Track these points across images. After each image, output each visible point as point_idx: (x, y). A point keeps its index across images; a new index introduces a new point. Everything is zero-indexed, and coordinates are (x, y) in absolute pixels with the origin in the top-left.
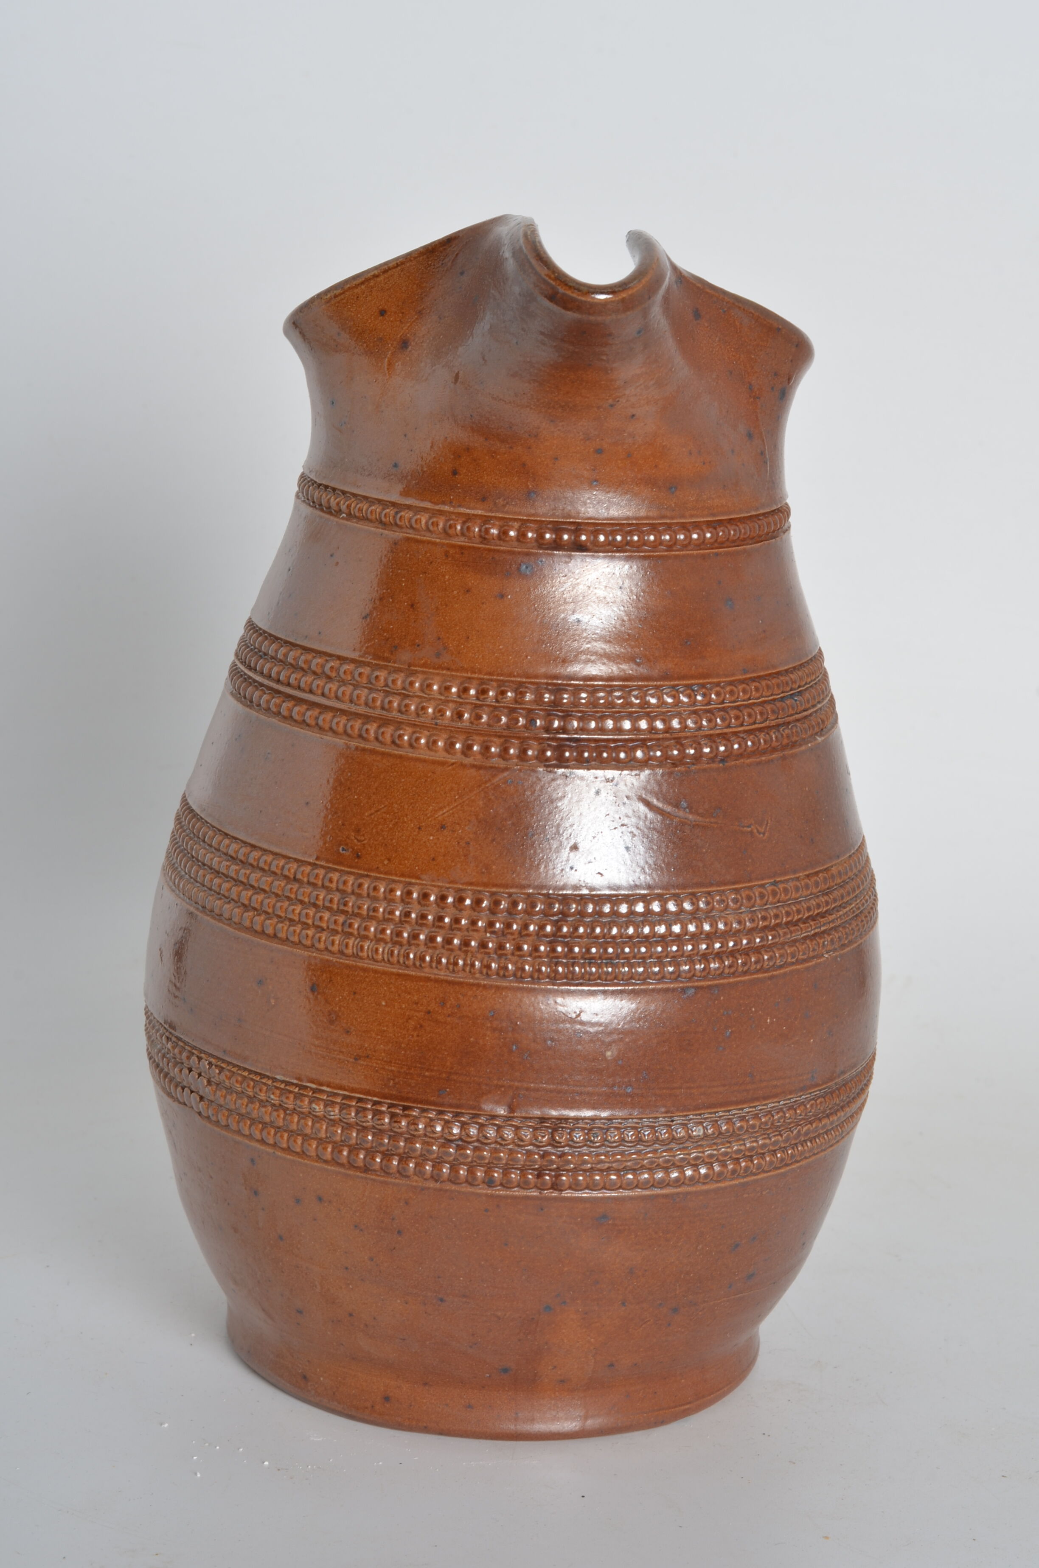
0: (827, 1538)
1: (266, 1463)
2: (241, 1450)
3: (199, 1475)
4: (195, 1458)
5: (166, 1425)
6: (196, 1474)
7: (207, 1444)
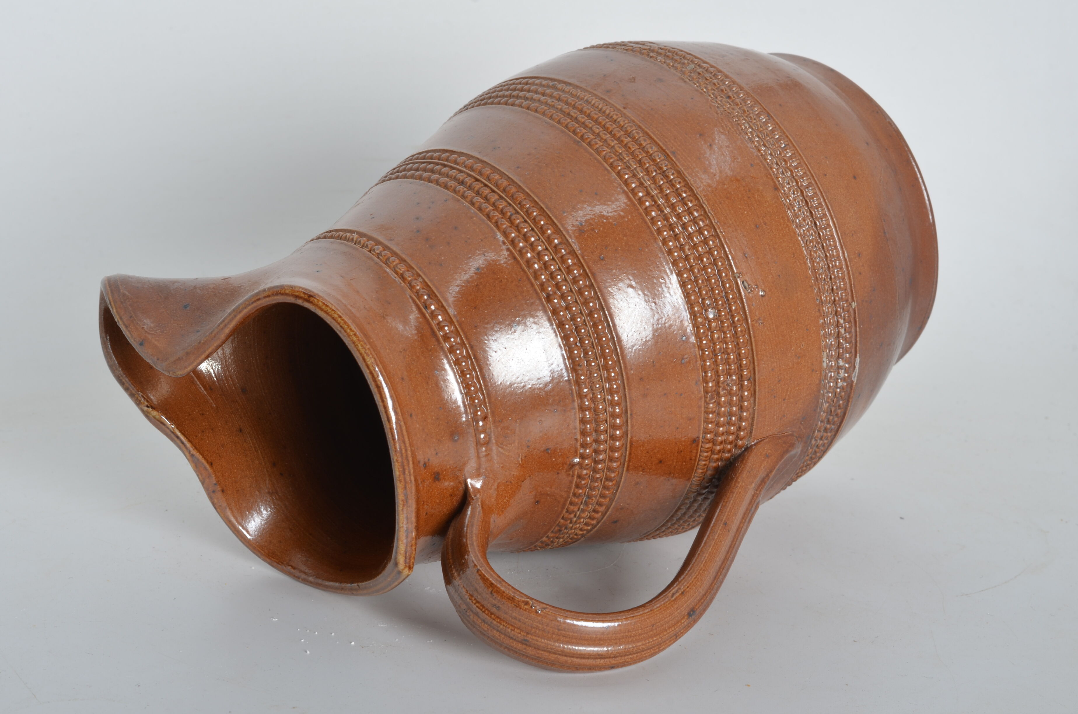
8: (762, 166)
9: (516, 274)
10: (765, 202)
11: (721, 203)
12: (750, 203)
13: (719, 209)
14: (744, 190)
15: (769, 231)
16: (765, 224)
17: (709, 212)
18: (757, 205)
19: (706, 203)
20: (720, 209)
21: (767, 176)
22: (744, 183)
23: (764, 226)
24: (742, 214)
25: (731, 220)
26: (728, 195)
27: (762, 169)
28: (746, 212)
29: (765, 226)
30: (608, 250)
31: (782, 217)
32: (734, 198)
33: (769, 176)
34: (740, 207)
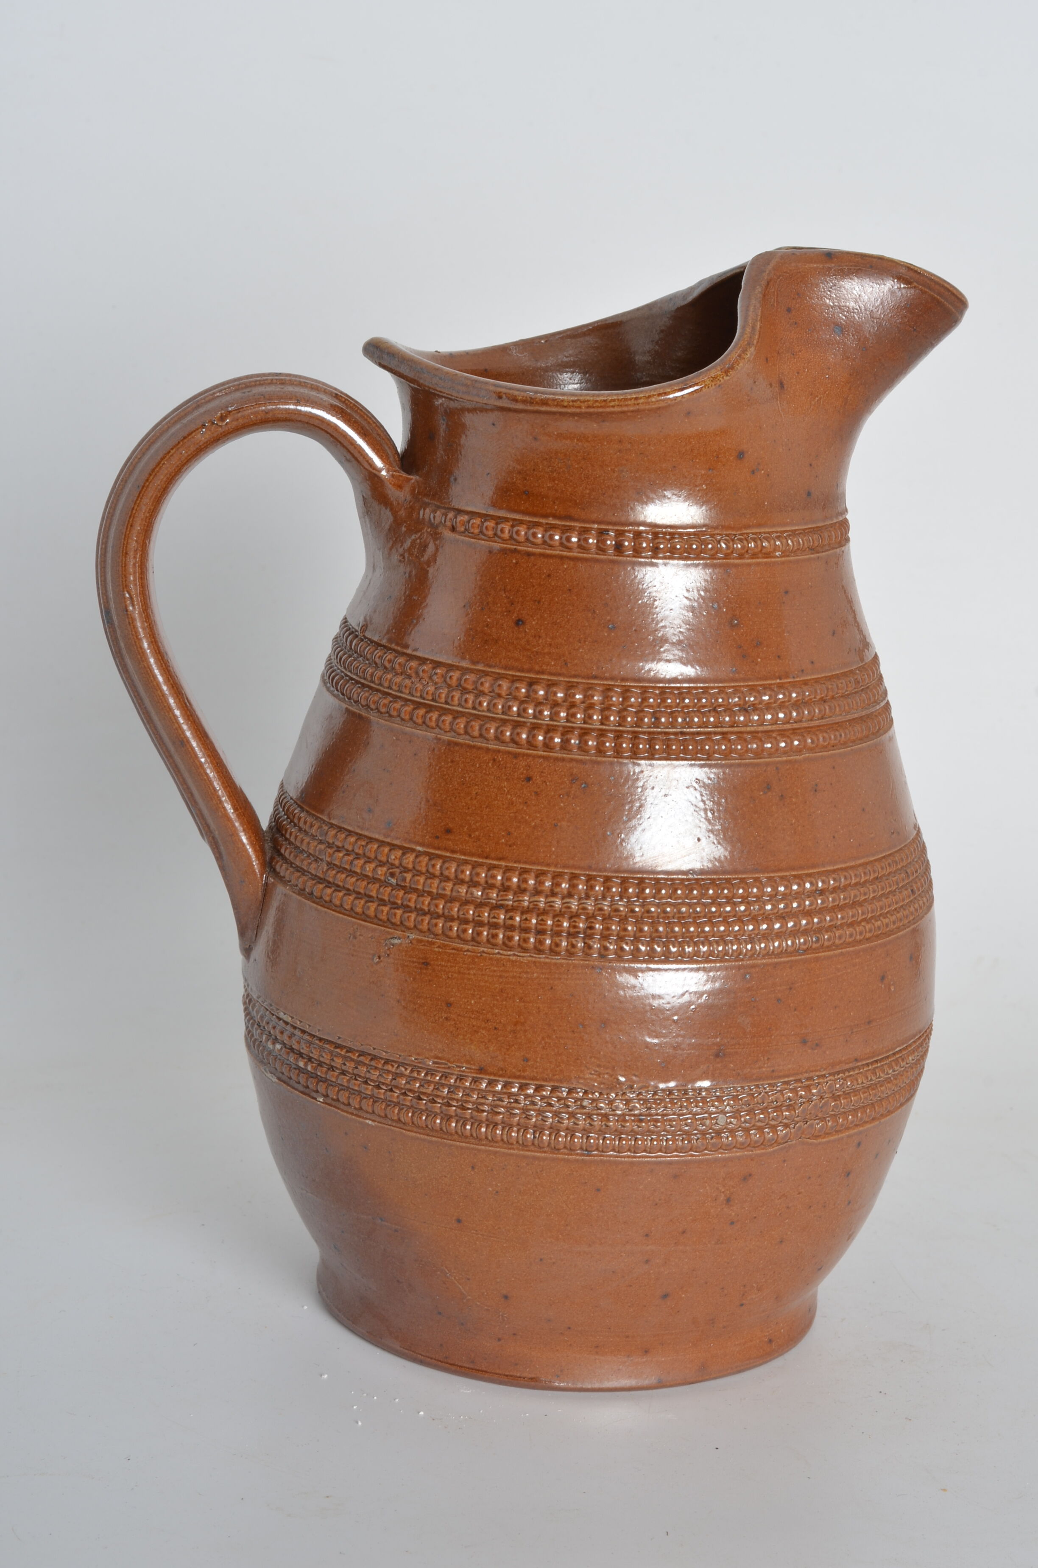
0: (944, 1490)
1: (422, 1413)
2: (397, 1400)
3: (360, 1423)
4: (355, 1407)
5: (326, 1376)
6: (357, 1423)
7: (365, 1395)
8: (518, 1074)
9: (576, 664)
10: (471, 1039)
11: (501, 977)
12: (481, 1017)
13: (495, 969)
14: (501, 1022)
15: (437, 1018)
16: (447, 1019)
17: (499, 953)
18: (474, 1026)
19: (511, 957)
20: (495, 971)
21: (502, 1069)
22: (509, 1028)
23: (446, 1015)
24: (473, 995)
25: (475, 974)
26: (505, 995)
27: (514, 1070)
28: (473, 1002)
29: (444, 1015)
30: (533, 794)
31: (444, 1050)
32: (497, 1000)
33: (501, 1072)
34: (484, 999)
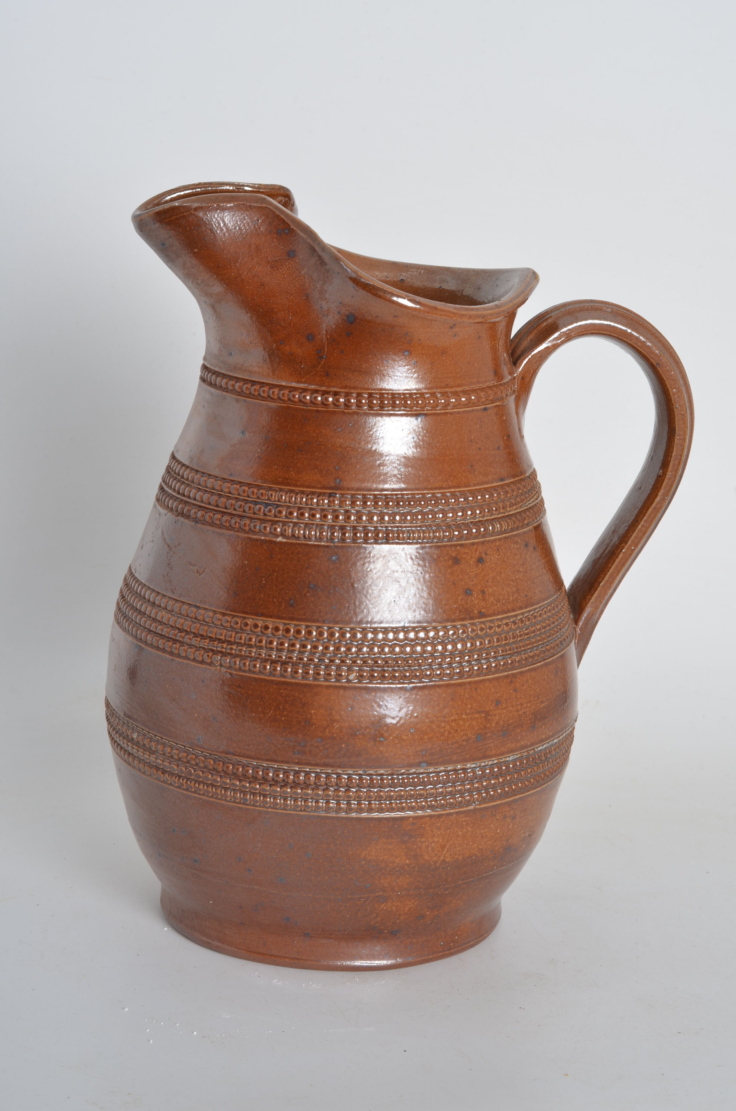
0: (566, 1075)
1: (195, 1033)
2: (178, 1024)
3: (151, 1042)
4: (148, 1030)
5: (127, 1009)
6: (149, 1041)
7: (155, 1021)
